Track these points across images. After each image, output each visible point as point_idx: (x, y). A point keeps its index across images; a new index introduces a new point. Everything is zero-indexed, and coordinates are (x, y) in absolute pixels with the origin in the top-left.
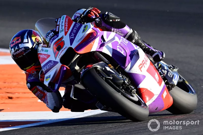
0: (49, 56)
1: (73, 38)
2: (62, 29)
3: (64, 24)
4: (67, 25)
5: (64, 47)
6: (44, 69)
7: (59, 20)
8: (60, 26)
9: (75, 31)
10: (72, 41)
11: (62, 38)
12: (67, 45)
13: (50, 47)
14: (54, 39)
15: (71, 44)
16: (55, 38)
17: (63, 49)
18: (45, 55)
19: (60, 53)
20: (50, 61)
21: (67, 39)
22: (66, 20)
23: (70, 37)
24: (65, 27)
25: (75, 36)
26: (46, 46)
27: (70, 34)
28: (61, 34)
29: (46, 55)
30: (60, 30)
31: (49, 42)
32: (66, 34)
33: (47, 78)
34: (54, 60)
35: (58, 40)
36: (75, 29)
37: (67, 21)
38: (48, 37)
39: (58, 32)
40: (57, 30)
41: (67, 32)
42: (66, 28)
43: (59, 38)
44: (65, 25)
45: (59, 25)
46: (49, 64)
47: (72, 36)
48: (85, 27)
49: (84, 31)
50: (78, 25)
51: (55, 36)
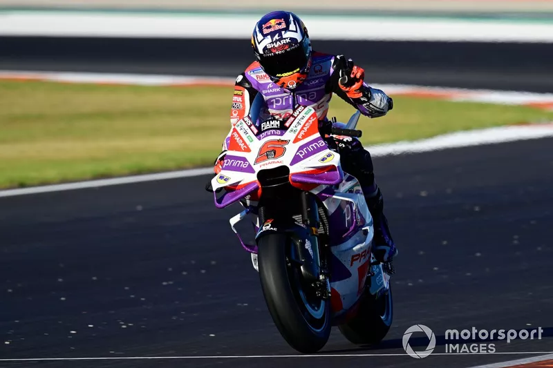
1: (301, 156)
2: (295, 129)
3: (303, 122)
4: (306, 129)
5: (280, 159)
6: (228, 162)
7: (300, 108)
8: (296, 121)
9: (310, 148)
10: (296, 160)
11: (286, 142)
12: (285, 160)
13: (260, 139)
14: (274, 134)
15: (292, 164)
16: (277, 135)
17: (276, 160)
18: (244, 142)
19: (267, 162)
20: (244, 159)
21: (291, 150)
22: (309, 119)
23: (298, 151)
24: (302, 129)
25: (306, 156)
26: (256, 131)
27: (301, 148)
28: (289, 135)
29: (246, 144)
30: (291, 127)
31: (264, 131)
32: (296, 140)
33: (221, 177)
34: (252, 164)
35: (278, 141)
36: (313, 145)
37: (311, 121)
38: (268, 122)
39: (286, 129)
40: (287, 124)
41: (300, 140)
42: (302, 133)
43: (282, 138)
44: (304, 126)
45: (295, 118)
46: (240, 162)
47: (301, 153)
48: (329, 155)
49: (323, 160)
50: (322, 143)
51: (279, 132)
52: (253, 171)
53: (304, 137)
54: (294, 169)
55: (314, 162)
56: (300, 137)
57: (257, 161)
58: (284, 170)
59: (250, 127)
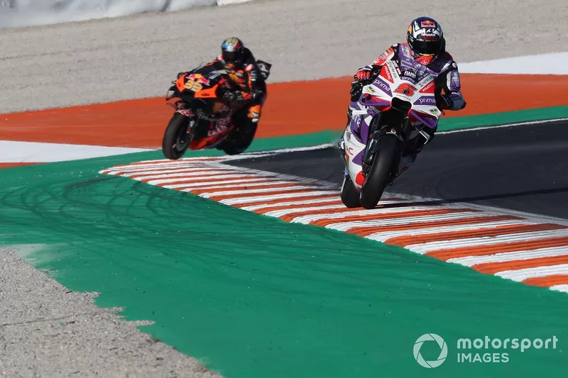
0: (392, 81)
1: (421, 102)
2: (422, 84)
3: (427, 83)
4: (428, 87)
5: (409, 97)
6: (378, 81)
8: (424, 80)
9: (427, 101)
10: (417, 103)
12: (412, 100)
13: (401, 79)
15: (414, 104)
16: (412, 82)
17: (407, 97)
18: (390, 75)
19: (402, 95)
20: (388, 86)
21: (417, 95)
22: (431, 83)
23: (420, 98)
24: (426, 87)
25: (423, 104)
26: (400, 73)
27: (422, 97)
28: (418, 87)
29: (391, 77)
30: (421, 82)
31: (406, 76)
32: (421, 91)
33: (370, 88)
34: (392, 91)
35: (412, 86)
36: (429, 99)
37: (431, 85)
39: (418, 82)
40: (419, 79)
41: (423, 92)
42: (426, 89)
43: (414, 86)
44: (427, 85)
46: (385, 86)
47: (421, 100)
48: (435, 110)
49: (432, 111)
50: (434, 101)
51: (414, 81)
52: (392, 96)
53: (426, 92)
54: (414, 107)
55: (426, 109)
56: (423, 90)
57: (396, 91)
58: (408, 104)
59: (396, 68)
